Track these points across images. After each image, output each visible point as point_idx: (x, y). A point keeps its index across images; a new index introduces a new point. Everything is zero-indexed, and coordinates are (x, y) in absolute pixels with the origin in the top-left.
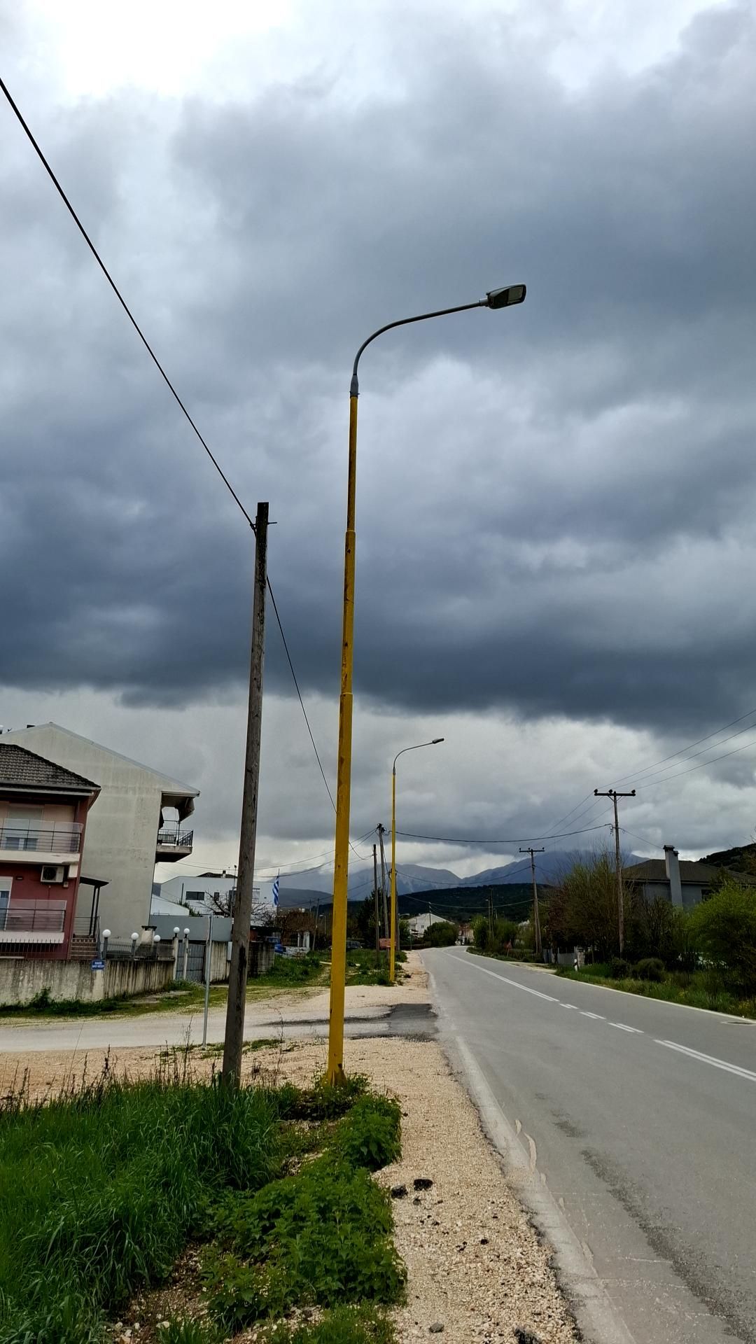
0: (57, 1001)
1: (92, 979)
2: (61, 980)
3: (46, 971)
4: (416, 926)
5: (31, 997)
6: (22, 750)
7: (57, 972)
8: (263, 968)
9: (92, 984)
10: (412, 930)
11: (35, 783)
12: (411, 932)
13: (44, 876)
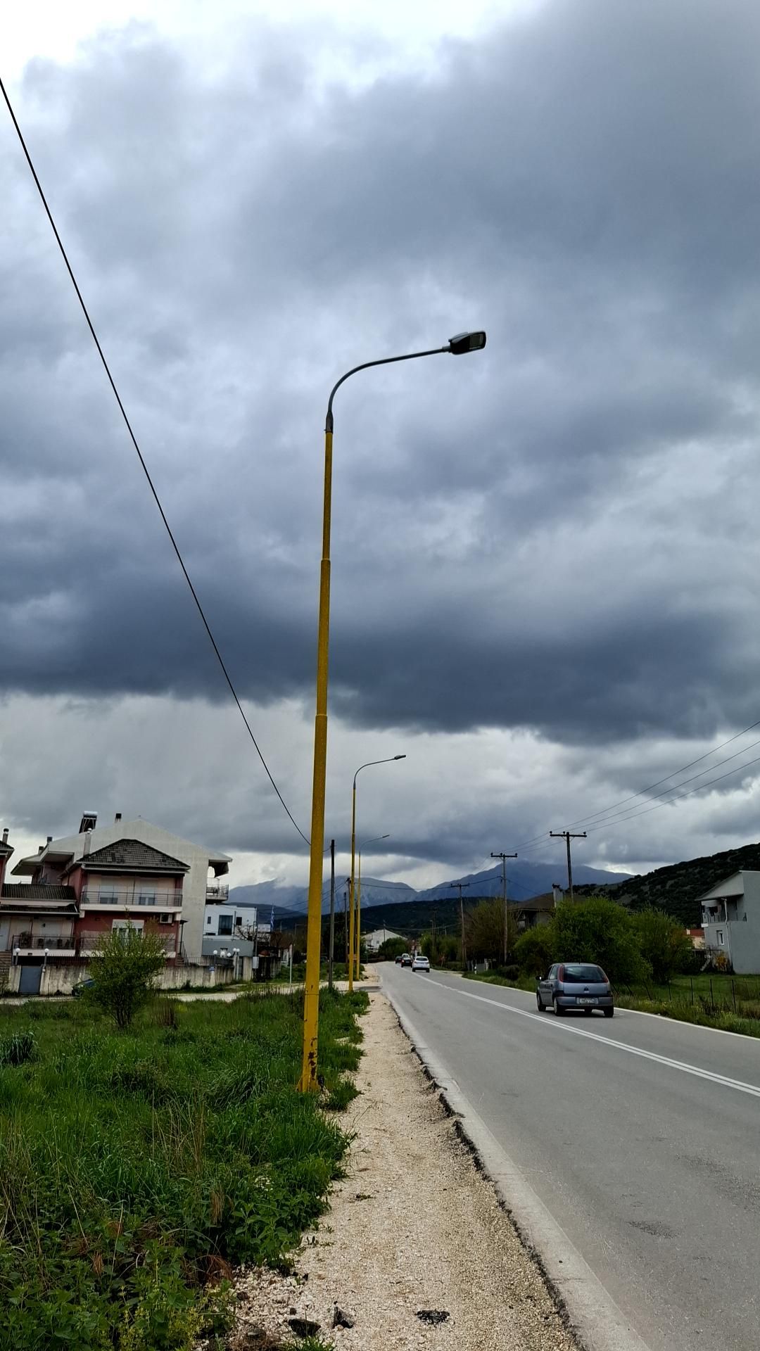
0: (194, 986)
1: (210, 976)
2: (195, 976)
3: (188, 972)
4: (372, 942)
5: (181, 985)
6: (140, 843)
7: (193, 972)
8: (274, 974)
9: (210, 978)
10: (368, 946)
11: (154, 866)
12: (367, 947)
13: (162, 921)
